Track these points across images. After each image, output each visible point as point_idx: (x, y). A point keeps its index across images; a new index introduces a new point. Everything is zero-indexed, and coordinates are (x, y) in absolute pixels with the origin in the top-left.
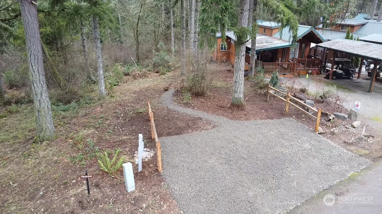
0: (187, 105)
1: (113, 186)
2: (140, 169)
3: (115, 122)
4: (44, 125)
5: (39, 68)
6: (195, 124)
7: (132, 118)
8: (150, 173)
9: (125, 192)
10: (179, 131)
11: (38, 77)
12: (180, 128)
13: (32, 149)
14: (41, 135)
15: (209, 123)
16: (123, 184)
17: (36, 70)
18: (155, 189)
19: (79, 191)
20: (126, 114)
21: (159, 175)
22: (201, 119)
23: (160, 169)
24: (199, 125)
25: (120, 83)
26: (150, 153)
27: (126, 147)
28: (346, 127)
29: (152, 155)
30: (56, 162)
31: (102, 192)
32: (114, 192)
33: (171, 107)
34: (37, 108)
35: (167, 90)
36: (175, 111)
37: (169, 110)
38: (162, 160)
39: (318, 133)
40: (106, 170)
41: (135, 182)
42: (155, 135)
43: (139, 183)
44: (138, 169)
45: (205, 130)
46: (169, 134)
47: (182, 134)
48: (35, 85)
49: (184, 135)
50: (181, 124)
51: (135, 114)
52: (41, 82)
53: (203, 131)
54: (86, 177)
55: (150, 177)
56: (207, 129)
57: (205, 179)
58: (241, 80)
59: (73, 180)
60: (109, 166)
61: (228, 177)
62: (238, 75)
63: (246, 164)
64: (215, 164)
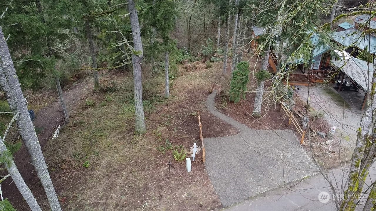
0: (223, 111)
1: (180, 168)
2: (193, 160)
3: (178, 121)
4: (141, 126)
5: (140, 96)
6: (226, 129)
7: (187, 120)
8: (199, 162)
9: (186, 172)
10: (216, 135)
11: (139, 101)
12: (217, 132)
13: (135, 139)
14: (138, 131)
15: (235, 129)
16: (185, 167)
17: (138, 97)
18: (201, 172)
19: (165, 169)
20: (184, 115)
21: (203, 164)
22: (230, 125)
23: (204, 161)
24: (229, 130)
25: (176, 77)
26: (198, 149)
27: (185, 144)
28: (321, 144)
29: (200, 150)
30: (150, 150)
31: (175, 170)
32: (181, 171)
33: (213, 112)
34: (137, 117)
35: (211, 93)
36: (215, 116)
37: (211, 114)
38: (205, 155)
39: (302, 146)
40: (177, 160)
41: (191, 167)
42: (201, 136)
43: (193, 167)
44: (192, 160)
45: (232, 135)
46: (210, 136)
47: (218, 137)
48: (137, 105)
49: (218, 138)
50: (218, 129)
51: (189, 115)
52: (141, 103)
53: (230, 136)
54: (169, 164)
55: (199, 164)
56: (233, 135)
57: (226, 170)
58: (260, 101)
59: (161, 162)
60: (178, 158)
61: (238, 171)
62: (258, 99)
63: (250, 163)
64: (233, 161)
